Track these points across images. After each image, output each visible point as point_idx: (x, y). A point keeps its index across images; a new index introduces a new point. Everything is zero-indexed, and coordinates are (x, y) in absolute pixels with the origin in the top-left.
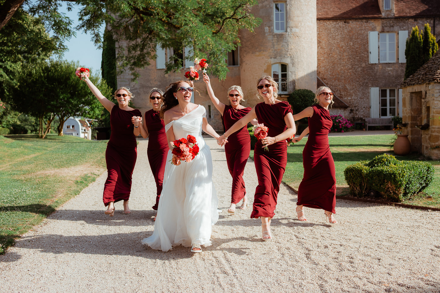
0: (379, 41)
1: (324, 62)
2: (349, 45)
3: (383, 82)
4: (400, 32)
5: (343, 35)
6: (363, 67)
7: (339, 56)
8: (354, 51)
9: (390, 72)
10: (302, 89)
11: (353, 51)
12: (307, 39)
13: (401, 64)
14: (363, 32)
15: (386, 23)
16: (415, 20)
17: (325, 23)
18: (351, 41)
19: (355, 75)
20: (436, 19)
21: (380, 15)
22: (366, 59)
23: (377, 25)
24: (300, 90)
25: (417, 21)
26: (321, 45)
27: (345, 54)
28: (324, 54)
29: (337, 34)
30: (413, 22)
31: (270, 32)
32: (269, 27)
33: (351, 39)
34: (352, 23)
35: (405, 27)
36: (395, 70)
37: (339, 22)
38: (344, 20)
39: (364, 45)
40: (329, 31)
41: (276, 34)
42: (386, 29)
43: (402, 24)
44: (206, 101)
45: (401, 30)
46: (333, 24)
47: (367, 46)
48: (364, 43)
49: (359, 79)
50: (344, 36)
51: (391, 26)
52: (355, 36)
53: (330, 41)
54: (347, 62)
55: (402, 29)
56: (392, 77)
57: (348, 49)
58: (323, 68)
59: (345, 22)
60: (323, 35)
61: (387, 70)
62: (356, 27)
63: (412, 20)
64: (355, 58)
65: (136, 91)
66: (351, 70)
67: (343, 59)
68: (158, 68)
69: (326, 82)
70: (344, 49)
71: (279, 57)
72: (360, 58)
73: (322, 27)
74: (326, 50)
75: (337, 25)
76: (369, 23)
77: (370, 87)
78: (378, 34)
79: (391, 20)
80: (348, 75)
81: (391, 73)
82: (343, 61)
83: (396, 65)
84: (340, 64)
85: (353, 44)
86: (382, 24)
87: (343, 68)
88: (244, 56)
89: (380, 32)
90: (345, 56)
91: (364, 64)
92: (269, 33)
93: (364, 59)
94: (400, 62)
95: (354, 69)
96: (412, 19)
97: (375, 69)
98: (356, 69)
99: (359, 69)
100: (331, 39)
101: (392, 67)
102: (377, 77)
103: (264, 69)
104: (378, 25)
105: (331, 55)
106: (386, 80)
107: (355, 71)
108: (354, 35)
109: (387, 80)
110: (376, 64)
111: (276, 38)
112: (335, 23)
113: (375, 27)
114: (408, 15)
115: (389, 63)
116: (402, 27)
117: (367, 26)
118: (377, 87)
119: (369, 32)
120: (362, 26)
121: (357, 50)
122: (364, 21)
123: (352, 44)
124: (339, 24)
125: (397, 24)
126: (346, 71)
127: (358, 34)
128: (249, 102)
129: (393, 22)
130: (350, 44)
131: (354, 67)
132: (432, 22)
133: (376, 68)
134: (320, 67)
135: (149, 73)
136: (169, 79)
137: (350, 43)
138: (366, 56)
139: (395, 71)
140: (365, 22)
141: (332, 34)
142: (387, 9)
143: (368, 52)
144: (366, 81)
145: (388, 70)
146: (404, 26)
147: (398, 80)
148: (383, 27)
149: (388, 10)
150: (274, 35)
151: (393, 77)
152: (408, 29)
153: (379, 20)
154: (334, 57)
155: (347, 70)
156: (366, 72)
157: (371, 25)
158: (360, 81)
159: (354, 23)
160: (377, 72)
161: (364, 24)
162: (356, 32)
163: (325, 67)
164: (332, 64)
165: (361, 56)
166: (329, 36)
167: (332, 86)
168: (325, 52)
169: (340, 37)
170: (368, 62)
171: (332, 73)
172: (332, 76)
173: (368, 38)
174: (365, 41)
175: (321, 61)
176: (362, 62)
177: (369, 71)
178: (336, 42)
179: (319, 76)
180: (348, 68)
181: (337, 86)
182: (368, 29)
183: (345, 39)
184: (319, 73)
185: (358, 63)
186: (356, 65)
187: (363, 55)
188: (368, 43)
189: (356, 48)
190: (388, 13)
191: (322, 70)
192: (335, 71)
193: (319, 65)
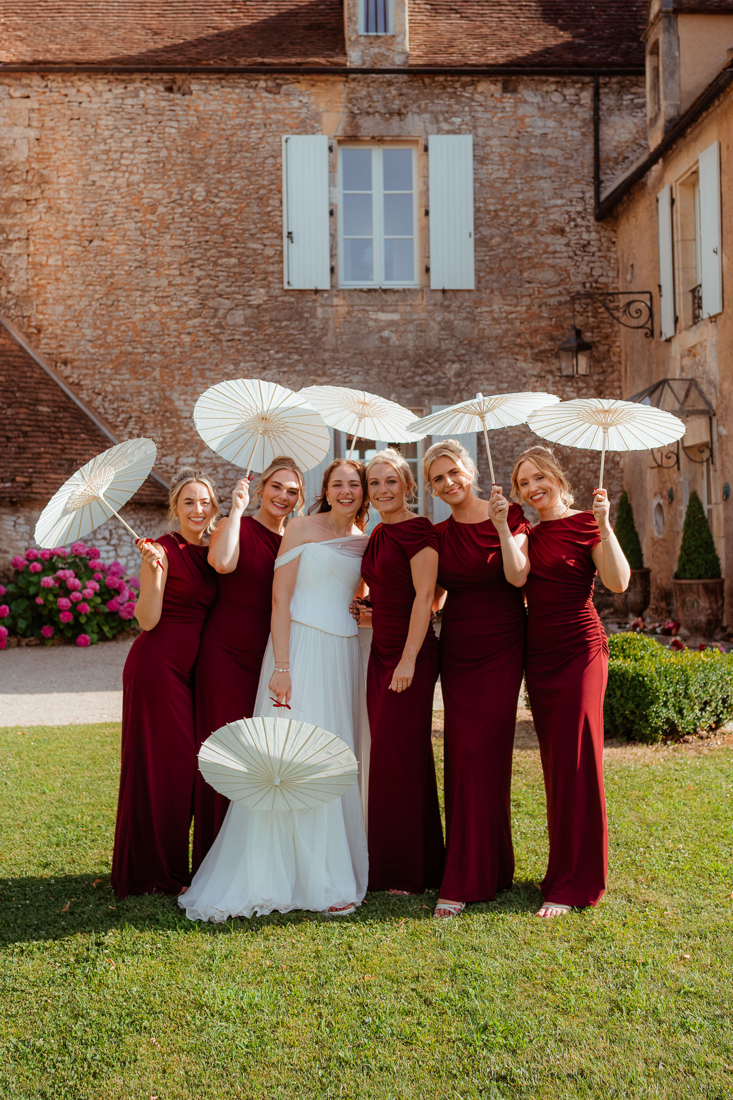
0: (332, 184)
1: (64, 277)
2: (186, 195)
3: (355, 379)
4: (436, 142)
5: (158, 150)
6: (259, 306)
7: (137, 251)
8: (213, 228)
9: (386, 334)
11: (207, 229)
13: (439, 296)
14: (255, 135)
15: (369, 95)
16: (505, 89)
17: (73, 91)
18: (197, 179)
19: (217, 345)
20: (605, 85)
21: (339, 59)
22: (271, 268)
23: (322, 107)
25: (514, 91)
26: (48, 193)
27: (167, 241)
28: (66, 237)
29: (128, 143)
30: (497, 95)
33: (197, 170)
34: (205, 91)
35: (457, 120)
36: (411, 321)
37: (138, 85)
38: (166, 77)
39: (262, 201)
40: (90, 130)
42: (369, 126)
43: (441, 104)
45: (439, 131)
46: (108, 96)
47: (274, 202)
48: (262, 192)
49: (237, 364)
50: (164, 153)
51: (391, 114)
52: (220, 154)
53: (92, 177)
54: (178, 280)
55: (445, 126)
56: (401, 360)
57: (182, 215)
58: (60, 309)
59: (170, 90)
60: (61, 145)
61: (371, 323)
62: (224, 112)
63: (492, 87)
64: (215, 264)
66: (196, 322)
67: (160, 265)
69: (74, 379)
70: (162, 218)
72: (241, 263)
73: (53, 108)
74: (73, 221)
75: (129, 101)
76: (289, 95)
78: (331, 149)
79: (390, 84)
81: (394, 340)
82: (159, 275)
83: (418, 301)
84: (144, 291)
85: (208, 192)
86: (350, 101)
87: (155, 308)
89: (340, 142)
90: (166, 249)
91: (262, 291)
93: (262, 266)
94: (437, 283)
95: (214, 317)
96: (494, 83)
97: (313, 315)
98: (221, 313)
99: (238, 317)
100: (98, 167)
101: (395, 311)
102: (326, 355)
104: (329, 105)
105: (96, 243)
106: (367, 373)
107: (219, 326)
108: (214, 152)
110: (316, 291)
112: (119, 90)
113: (317, 117)
114: (474, 60)
115: (386, 291)
116: (446, 120)
117: (275, 111)
119: (284, 137)
120: (253, 107)
121: (225, 220)
122: (262, 84)
123: (200, 192)
124: (142, 94)
125: (423, 103)
126: (173, 326)
127: (231, 144)
129: (402, 93)
130: (193, 192)
131: (210, 303)
132: (586, 97)
133: (319, 311)
134: (44, 303)
137: (192, 186)
138: (269, 252)
139: (411, 327)
140: (268, 90)
141: (104, 141)
142: (373, 34)
143: (281, 234)
144: (269, 374)
145: (376, 320)
146: (454, 114)
147: (426, 373)
148: (353, 115)
149: (377, 37)
151: (406, 356)
152: (475, 127)
153: (333, 83)
154: (113, 255)
155: (177, 321)
156: (271, 330)
157: (296, 104)
159: (215, 90)
160: (326, 331)
161: (263, 100)
162: (221, 136)
163: (69, 302)
164: (101, 290)
165: (247, 253)
166: (90, 152)
167: (100, 398)
168: (70, 228)
169: (144, 156)
170: (282, 282)
171: (105, 331)
172: (101, 346)
173: (280, 169)
174: (266, 183)
175: (46, 271)
176: (250, 279)
177: (287, 327)
178: (121, 181)
179: (37, 347)
180: (184, 309)
181: (127, 396)
182: (278, 122)
183: (169, 167)
184: (39, 331)
185: (233, 289)
186: (220, 296)
187: (254, 250)
188: (280, 192)
189: (223, 216)
190: (377, 50)
191: (55, 318)
192: (115, 323)
193: (38, 294)
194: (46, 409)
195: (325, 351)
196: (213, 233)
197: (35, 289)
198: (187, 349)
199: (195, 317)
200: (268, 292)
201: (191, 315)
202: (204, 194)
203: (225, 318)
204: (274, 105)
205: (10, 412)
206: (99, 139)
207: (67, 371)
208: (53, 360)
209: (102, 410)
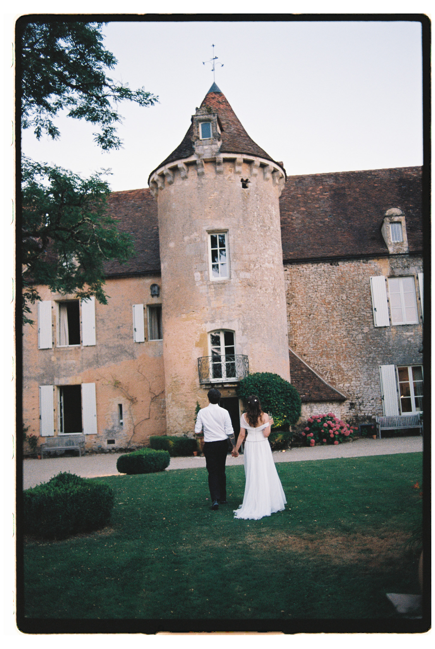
0: (387, 291)
1: (302, 327)
2: (340, 298)
3: (401, 355)
4: (420, 275)
5: (329, 284)
6: (366, 333)
7: (325, 317)
8: (349, 308)
9: (409, 339)
10: (261, 372)
11: (347, 309)
12: (266, 290)
14: (360, 277)
15: (397, 262)
17: (300, 267)
18: (343, 293)
19: (353, 347)
21: (386, 251)
22: (369, 320)
23: (382, 266)
24: (257, 373)
26: (295, 301)
27: (335, 313)
28: (302, 314)
29: (320, 283)
31: (202, 280)
32: (201, 272)
33: (343, 290)
34: (343, 264)
36: (417, 335)
37: (321, 264)
38: (330, 261)
39: (365, 298)
40: (307, 279)
41: (213, 283)
42: (397, 272)
43: (421, 263)
44: (115, 397)
45: (421, 272)
46: (312, 268)
47: (369, 299)
48: (364, 295)
49: (361, 352)
50: (331, 285)
51: (405, 267)
52: (350, 284)
53: (309, 295)
54: (339, 326)
56: (415, 348)
57: (339, 305)
58: (301, 338)
59: (331, 265)
60: (298, 285)
61: (404, 336)
62: (349, 270)
66: (347, 339)
67: (333, 321)
68: (41, 347)
69: (308, 360)
70: (333, 307)
71: (220, 321)
72: (360, 319)
73: (295, 273)
74: (304, 309)
75: (319, 269)
76: (370, 263)
77: (380, 364)
78: (386, 280)
79: (403, 258)
80: (342, 347)
81: (412, 341)
82: (333, 325)
83: (419, 328)
84: (328, 330)
85: (347, 297)
86: (391, 264)
87: (332, 336)
89: (388, 277)
90: (335, 316)
91: (367, 328)
92: (201, 282)
93: (367, 320)
95: (352, 337)
97: (385, 335)
98: (354, 336)
99: (360, 336)
100: (310, 291)
101: (412, 332)
102: (390, 348)
103: (194, 342)
104: (384, 265)
105: (312, 316)
106: (404, 353)
107: (354, 340)
108: (348, 284)
109: (406, 352)
110: (385, 327)
111: (213, 290)
112: (315, 266)
113: (380, 270)
115: (408, 325)
117: (366, 269)
118: (391, 364)
119: (370, 277)
120: (360, 269)
121: (353, 306)
122: (362, 261)
123: (344, 297)
124: (323, 267)
125: (415, 263)
126: (339, 341)
127: (353, 280)
128: (174, 398)
129: (407, 261)
130: (342, 297)
131: (351, 333)
133: (387, 333)
134: (297, 336)
135: (28, 356)
136: (58, 364)
137: (341, 295)
138: (369, 315)
140: (363, 262)
141: (312, 283)
142: (396, 242)
143: (372, 310)
144: (371, 355)
145: (406, 335)
148: (392, 269)
149: (398, 243)
150: (210, 285)
151: (417, 346)
153: (385, 259)
154: (317, 319)
155: (340, 339)
156: (371, 341)
157: (373, 266)
158: (362, 356)
159: (347, 264)
160: (389, 339)
161: (362, 266)
162: (350, 279)
163: (304, 335)
164: (314, 331)
165: (361, 316)
166: (308, 287)
167: (317, 366)
168: (303, 311)
169: (326, 287)
170: (374, 325)
171: (317, 344)
172: (316, 349)
173: (370, 288)
174: (365, 292)
175: (296, 326)
176: (363, 324)
177: (376, 339)
178: (318, 295)
179: (295, 351)
180: (342, 335)
181: (325, 365)
182: (368, 272)
183: (333, 289)
184: (295, 345)
185: (358, 328)
186: (354, 330)
187: (364, 315)
188: (371, 295)
189: (352, 304)
190: (398, 247)
191: (300, 341)
192: (320, 341)
193: (294, 333)
194: (305, 371)
195: (390, 346)
196: (350, 310)
197: (293, 332)
198: (344, 348)
199: (345, 338)
200: (369, 328)
201: (345, 337)
202: (346, 297)
203: (355, 337)
204: (366, 267)
205: (296, 373)
206: (310, 282)
207: (305, 358)
208: (300, 355)
209: (317, 370)
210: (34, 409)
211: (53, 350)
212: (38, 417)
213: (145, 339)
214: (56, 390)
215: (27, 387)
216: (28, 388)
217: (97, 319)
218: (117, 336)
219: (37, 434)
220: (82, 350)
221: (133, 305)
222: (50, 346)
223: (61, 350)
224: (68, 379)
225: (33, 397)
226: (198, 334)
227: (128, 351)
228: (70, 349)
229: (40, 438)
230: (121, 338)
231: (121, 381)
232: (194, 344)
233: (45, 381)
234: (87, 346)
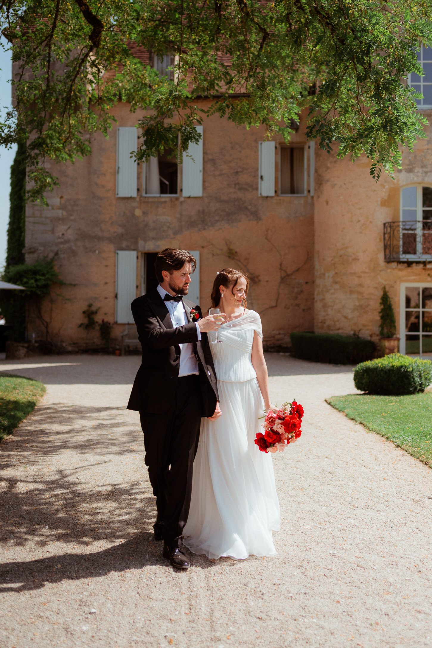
65: (67, 246)
68: (121, 195)
71: (420, 170)
88: (328, 168)
103: (379, 199)
128: (338, 279)
135: (100, 206)
136: (144, 221)
210: (106, 283)
211: (138, 199)
212: (113, 295)
213: (276, 192)
214: (140, 257)
215: (97, 252)
216: (99, 252)
217: (206, 159)
218: (233, 186)
219: (109, 319)
220: (181, 203)
221: (260, 142)
222: (134, 194)
223: (150, 200)
224: (159, 243)
225: (107, 266)
226: (387, 187)
227: (249, 207)
228: (163, 200)
229: (115, 326)
230: (240, 189)
231: (237, 250)
232: (379, 202)
233: (124, 244)
234: (189, 197)
